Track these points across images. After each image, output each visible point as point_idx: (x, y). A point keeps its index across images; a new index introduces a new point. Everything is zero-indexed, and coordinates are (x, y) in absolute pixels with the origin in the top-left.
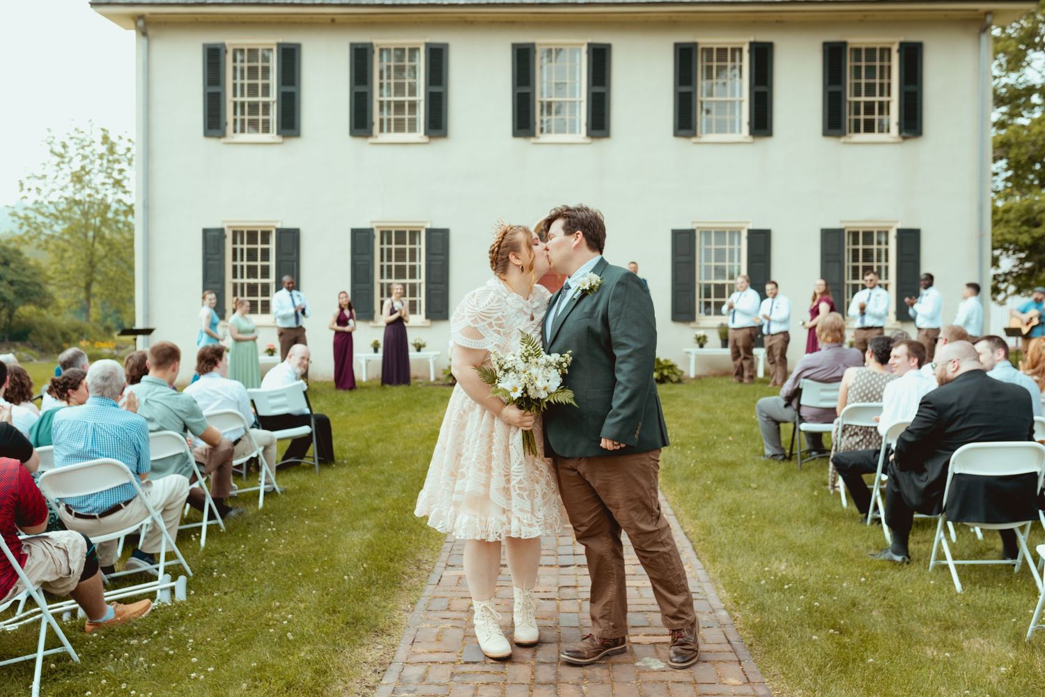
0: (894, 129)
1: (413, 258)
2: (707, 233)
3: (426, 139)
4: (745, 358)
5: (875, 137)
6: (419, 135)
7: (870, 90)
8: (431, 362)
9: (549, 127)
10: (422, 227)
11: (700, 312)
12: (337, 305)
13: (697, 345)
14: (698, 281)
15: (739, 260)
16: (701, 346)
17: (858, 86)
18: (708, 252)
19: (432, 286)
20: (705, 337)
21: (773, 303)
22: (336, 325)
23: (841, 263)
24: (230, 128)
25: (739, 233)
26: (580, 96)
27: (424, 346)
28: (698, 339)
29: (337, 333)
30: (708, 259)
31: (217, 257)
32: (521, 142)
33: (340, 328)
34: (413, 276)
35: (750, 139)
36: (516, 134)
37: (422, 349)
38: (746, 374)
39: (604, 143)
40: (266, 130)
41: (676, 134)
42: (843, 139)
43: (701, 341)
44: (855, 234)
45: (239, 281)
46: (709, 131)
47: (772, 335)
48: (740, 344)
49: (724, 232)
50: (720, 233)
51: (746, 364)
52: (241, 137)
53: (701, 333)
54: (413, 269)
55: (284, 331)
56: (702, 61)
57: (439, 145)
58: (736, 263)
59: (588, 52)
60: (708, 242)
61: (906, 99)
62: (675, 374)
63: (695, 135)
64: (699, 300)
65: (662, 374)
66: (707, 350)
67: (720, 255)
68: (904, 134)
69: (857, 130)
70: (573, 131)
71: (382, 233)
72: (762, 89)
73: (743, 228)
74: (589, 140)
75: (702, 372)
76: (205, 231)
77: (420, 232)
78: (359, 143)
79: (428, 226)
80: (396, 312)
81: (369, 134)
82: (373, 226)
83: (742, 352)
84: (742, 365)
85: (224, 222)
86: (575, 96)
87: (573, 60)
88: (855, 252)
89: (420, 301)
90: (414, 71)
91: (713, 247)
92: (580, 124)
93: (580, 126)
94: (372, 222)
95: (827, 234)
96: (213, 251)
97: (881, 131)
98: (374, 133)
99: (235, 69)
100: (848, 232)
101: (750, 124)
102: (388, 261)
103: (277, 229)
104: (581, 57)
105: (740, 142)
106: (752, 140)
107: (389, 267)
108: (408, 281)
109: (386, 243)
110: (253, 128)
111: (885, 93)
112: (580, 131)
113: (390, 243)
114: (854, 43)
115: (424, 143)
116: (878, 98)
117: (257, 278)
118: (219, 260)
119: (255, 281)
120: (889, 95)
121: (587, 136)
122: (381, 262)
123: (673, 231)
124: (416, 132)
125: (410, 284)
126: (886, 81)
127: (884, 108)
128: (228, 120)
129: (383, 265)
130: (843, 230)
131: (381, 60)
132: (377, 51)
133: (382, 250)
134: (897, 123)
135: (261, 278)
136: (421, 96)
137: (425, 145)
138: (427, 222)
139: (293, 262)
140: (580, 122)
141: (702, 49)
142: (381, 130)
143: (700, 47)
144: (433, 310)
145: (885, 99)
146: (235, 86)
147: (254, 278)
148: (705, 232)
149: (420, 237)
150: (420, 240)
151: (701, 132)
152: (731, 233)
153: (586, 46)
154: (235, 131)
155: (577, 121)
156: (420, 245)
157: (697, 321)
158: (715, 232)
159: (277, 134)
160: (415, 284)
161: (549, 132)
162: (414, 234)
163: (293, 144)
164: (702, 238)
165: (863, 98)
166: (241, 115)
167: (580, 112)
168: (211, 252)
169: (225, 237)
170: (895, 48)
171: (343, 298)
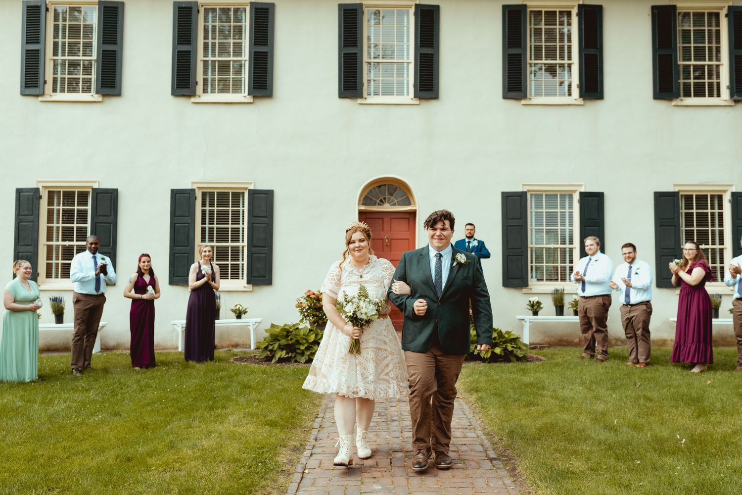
0: (725, 93)
1: (236, 221)
2: (538, 196)
3: (249, 99)
4: (597, 331)
5: (706, 100)
6: (243, 96)
7: (700, 54)
8: (251, 329)
9: (377, 88)
10: (246, 189)
11: (532, 277)
12: (136, 269)
13: (531, 312)
14: (529, 245)
15: (571, 224)
16: (536, 313)
17: (686, 50)
18: (539, 215)
19: (254, 249)
20: (539, 303)
21: (630, 268)
22: (133, 291)
23: (677, 227)
24: (49, 87)
25: (571, 197)
26: (408, 58)
27: (245, 312)
28: (532, 306)
29: (135, 302)
30: (539, 223)
31: (30, 218)
32: (347, 102)
33: (138, 296)
34: (236, 239)
35: (580, 101)
36: (342, 95)
37: (243, 316)
38: (598, 347)
39: (432, 105)
40: (87, 90)
41: (505, 97)
42: (674, 103)
43: (535, 308)
44: (688, 198)
45: (54, 243)
46: (538, 94)
47: (632, 305)
48: (592, 315)
49: (556, 195)
50: (551, 197)
51: (598, 337)
52: (59, 96)
53: (535, 299)
54: (236, 231)
55: (81, 298)
56: (530, 24)
57: (264, 105)
58: (567, 228)
59: (415, 14)
60: (539, 205)
61: (736, 63)
62: (520, 348)
63: (525, 97)
64: (531, 264)
65: (505, 349)
66: (542, 317)
67: (552, 218)
68: (736, 97)
69: (687, 94)
70: (400, 93)
71: (204, 194)
72: (592, 51)
73: (575, 191)
74: (417, 102)
75: (537, 340)
76: (19, 192)
77: (243, 193)
78: (183, 103)
79: (252, 187)
80: (204, 276)
81: (193, 94)
82: (195, 187)
83: (593, 323)
84: (593, 339)
85: (39, 182)
86: (403, 58)
87: (400, 22)
88: (689, 216)
89: (243, 264)
90: (239, 31)
91: (544, 210)
92: (408, 85)
93: (408, 88)
94: (193, 183)
95: (660, 197)
96: (26, 213)
97: (711, 95)
98: (198, 93)
99: (56, 28)
100: (682, 195)
101: (580, 86)
102: (210, 224)
103: (94, 190)
104: (408, 20)
105: (570, 105)
106: (582, 103)
107: (211, 229)
108: (230, 244)
109: (208, 205)
110: (73, 86)
111: (714, 58)
112: (408, 92)
113: (212, 205)
114: (682, 8)
115: (248, 103)
116: (707, 63)
117: (73, 240)
118: (33, 222)
119: (71, 243)
120: (718, 59)
121: (415, 97)
122: (202, 224)
123: (503, 193)
124: (241, 92)
125: (232, 247)
126: (714, 45)
127: (714, 72)
128: (47, 78)
129: (205, 228)
130: (677, 193)
131: (206, 20)
132: (202, 10)
133: (204, 212)
134: (728, 87)
135: (77, 241)
136: (245, 56)
137: (248, 105)
138: (251, 183)
139: (111, 223)
140: (408, 83)
141: (531, 12)
142: (205, 91)
143: (529, 10)
144: (255, 274)
145: (714, 63)
146: (56, 45)
147: (69, 240)
148: (536, 195)
149: (243, 199)
150: (243, 202)
151: (531, 95)
152: (563, 196)
153: (413, 8)
154: (54, 90)
155: (405, 82)
156: (243, 207)
157: (530, 287)
158: (546, 195)
159: (97, 93)
160: (238, 247)
161: (376, 94)
162: (237, 196)
163: (113, 103)
164: (533, 201)
165: (693, 62)
166: (61, 74)
167: (408, 74)
168: (24, 214)
169: (41, 197)
170: (723, 13)
171: (144, 262)
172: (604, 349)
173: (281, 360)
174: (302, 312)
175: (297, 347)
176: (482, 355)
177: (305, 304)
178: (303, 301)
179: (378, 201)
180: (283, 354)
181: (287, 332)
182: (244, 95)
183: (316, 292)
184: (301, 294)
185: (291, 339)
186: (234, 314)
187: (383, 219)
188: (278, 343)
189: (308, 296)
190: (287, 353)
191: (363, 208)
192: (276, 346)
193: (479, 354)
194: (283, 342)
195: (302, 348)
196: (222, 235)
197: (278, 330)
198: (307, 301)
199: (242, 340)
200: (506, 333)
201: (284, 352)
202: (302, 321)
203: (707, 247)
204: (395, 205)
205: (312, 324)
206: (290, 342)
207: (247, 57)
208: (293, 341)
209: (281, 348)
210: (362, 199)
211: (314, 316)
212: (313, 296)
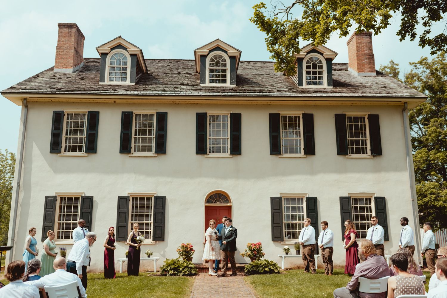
0: (369, 152)
1: (148, 211)
2: (287, 199)
3: (155, 155)
5: (361, 156)
7: (357, 135)
8: (155, 262)
9: (213, 150)
10: (153, 196)
11: (285, 237)
13: (285, 253)
14: (284, 222)
15: (303, 212)
16: (287, 254)
17: (351, 133)
18: (288, 208)
19: (156, 224)
20: (288, 249)
22: (107, 244)
23: (351, 213)
24: (63, 149)
25: (302, 199)
26: (227, 136)
27: (152, 254)
28: (286, 250)
30: (288, 211)
31: (51, 210)
32: (200, 156)
34: (147, 219)
36: (197, 153)
37: (151, 256)
39: (238, 157)
40: (80, 150)
41: (271, 154)
42: (347, 157)
44: (355, 200)
45: (62, 222)
46: (286, 152)
49: (295, 199)
50: (293, 199)
52: (68, 154)
53: (287, 247)
54: (148, 216)
56: (282, 122)
57: (162, 157)
58: (301, 213)
59: (230, 117)
60: (288, 203)
62: (276, 268)
63: (280, 154)
64: (285, 231)
65: (270, 269)
66: (290, 255)
67: (294, 209)
68: (373, 154)
69: (353, 153)
70: (224, 152)
71: (133, 198)
72: (309, 134)
73: (304, 197)
74: (231, 156)
75: (288, 266)
76: (47, 198)
77: (151, 198)
78: (124, 156)
79: (156, 195)
81: (129, 152)
82: (129, 195)
83: (308, 257)
85: (56, 193)
86: (225, 136)
87: (224, 121)
88: (356, 208)
89: (150, 231)
90: (151, 125)
91: (290, 205)
92: (227, 148)
93: (227, 149)
94: (128, 193)
95: (342, 199)
96: (50, 208)
97: (363, 153)
98: (132, 152)
99: (68, 122)
100: (352, 198)
101: (305, 149)
102: (135, 212)
103: (82, 197)
104: (227, 119)
105: (300, 158)
106: (306, 156)
107: (136, 215)
108: (145, 222)
109: (135, 203)
110: (74, 149)
111: (364, 137)
112: (227, 151)
113: (136, 203)
114: (348, 115)
115: (154, 157)
116: (361, 139)
117: (71, 220)
118: (52, 212)
119: (70, 222)
120: (366, 137)
121: (230, 154)
122: (132, 212)
123: (271, 198)
124: (151, 152)
125: (146, 223)
126: (363, 131)
127: (364, 143)
128: (62, 146)
129: (133, 214)
130: (350, 197)
131: (136, 119)
132: (134, 115)
133: (133, 207)
134: (370, 150)
135: (73, 221)
136: (154, 136)
137: (155, 158)
138: (155, 193)
139: (89, 212)
140: (227, 147)
141: (282, 116)
142: (135, 151)
143: (281, 116)
144: (157, 236)
145: (364, 139)
146: (67, 130)
147: (69, 220)
148: (286, 198)
149: (151, 201)
150: (151, 202)
151: (283, 153)
152: (299, 199)
153: (230, 114)
154: (65, 151)
155: (226, 147)
156: (151, 204)
157: (284, 241)
158: (291, 198)
159: (85, 152)
160: (148, 223)
161: (213, 152)
162: (149, 199)
163: (93, 156)
164: (285, 201)
165: (354, 139)
166: (69, 143)
167: (227, 143)
168: (49, 208)
169: (57, 200)
170: (366, 117)
171: (112, 230)
172: (314, 269)
173: (171, 275)
174: (179, 254)
175: (178, 268)
176: (260, 271)
177: (181, 250)
178: (180, 248)
179: (214, 201)
180: (172, 272)
181: (174, 262)
182: (153, 153)
183: (186, 245)
184: (179, 245)
185: (176, 265)
186: (147, 255)
187: (216, 209)
188: (170, 267)
189: (183, 246)
190: (174, 271)
191: (207, 205)
192: (169, 268)
193: (258, 271)
194: (172, 267)
195: (181, 269)
196: (141, 218)
197: (170, 261)
198: (182, 248)
199: (150, 268)
200: (271, 262)
201: (173, 271)
202: (179, 257)
203: (365, 222)
204: (221, 203)
205: (184, 259)
206: (175, 267)
207: (155, 136)
208: (177, 266)
209: (171, 269)
210: (206, 200)
211: (185, 255)
212: (185, 246)
